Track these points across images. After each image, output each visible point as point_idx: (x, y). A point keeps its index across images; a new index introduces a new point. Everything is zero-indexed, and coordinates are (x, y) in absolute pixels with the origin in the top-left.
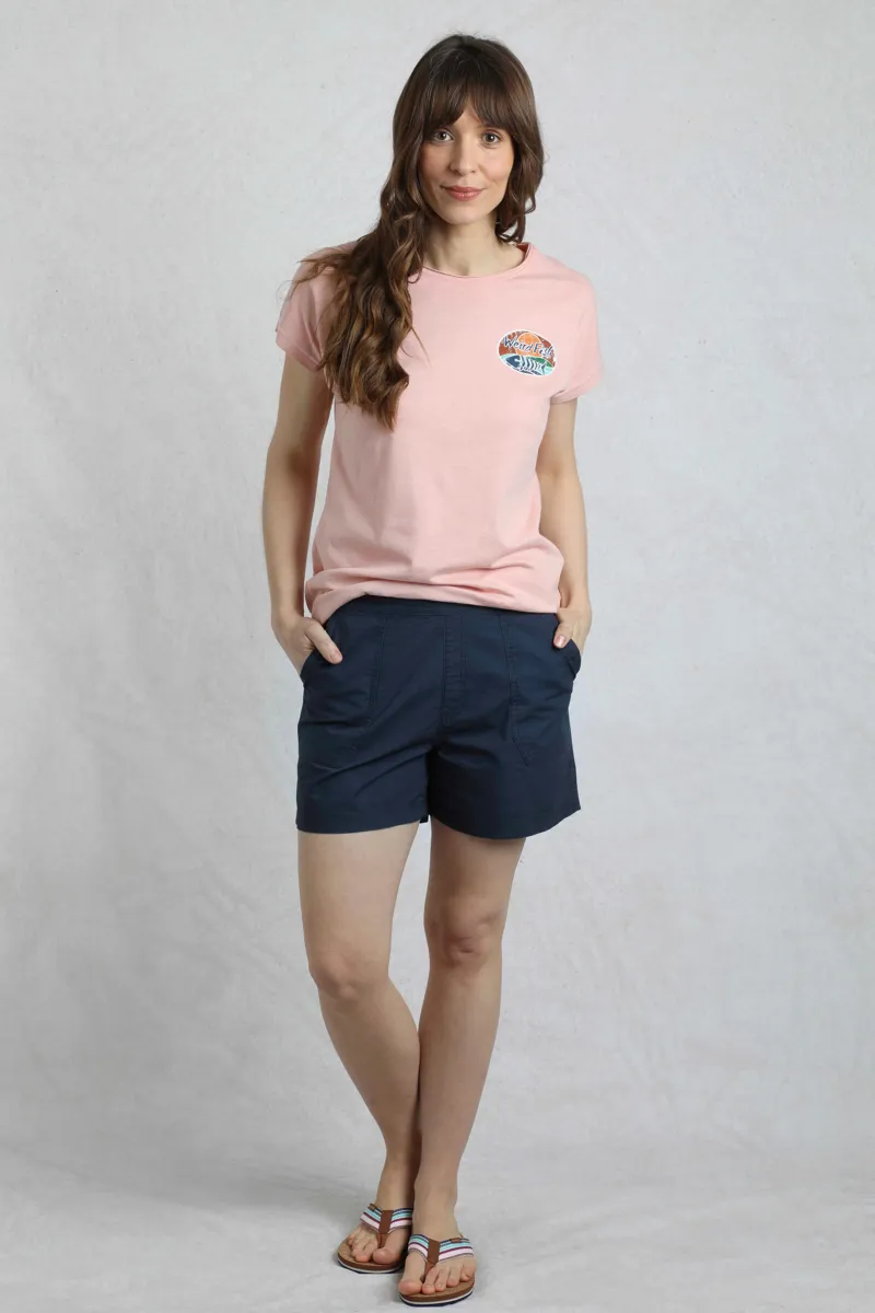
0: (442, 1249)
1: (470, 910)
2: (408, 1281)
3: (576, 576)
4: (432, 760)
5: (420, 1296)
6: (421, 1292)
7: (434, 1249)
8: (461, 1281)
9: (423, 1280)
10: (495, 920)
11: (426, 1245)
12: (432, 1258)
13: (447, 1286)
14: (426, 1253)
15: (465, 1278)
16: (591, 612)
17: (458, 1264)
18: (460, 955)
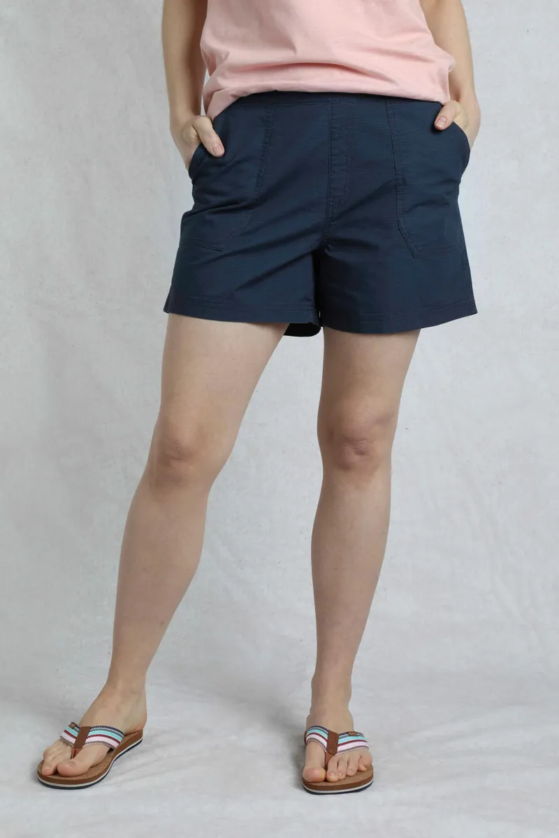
0: (340, 741)
1: (363, 410)
2: (313, 769)
3: (462, 78)
4: (319, 258)
5: (325, 784)
6: (326, 780)
7: (333, 740)
8: (359, 771)
9: (326, 768)
10: (388, 420)
11: (326, 736)
12: (332, 748)
13: (347, 776)
14: (325, 743)
15: (363, 768)
16: (479, 110)
17: (356, 754)
18: (355, 458)
